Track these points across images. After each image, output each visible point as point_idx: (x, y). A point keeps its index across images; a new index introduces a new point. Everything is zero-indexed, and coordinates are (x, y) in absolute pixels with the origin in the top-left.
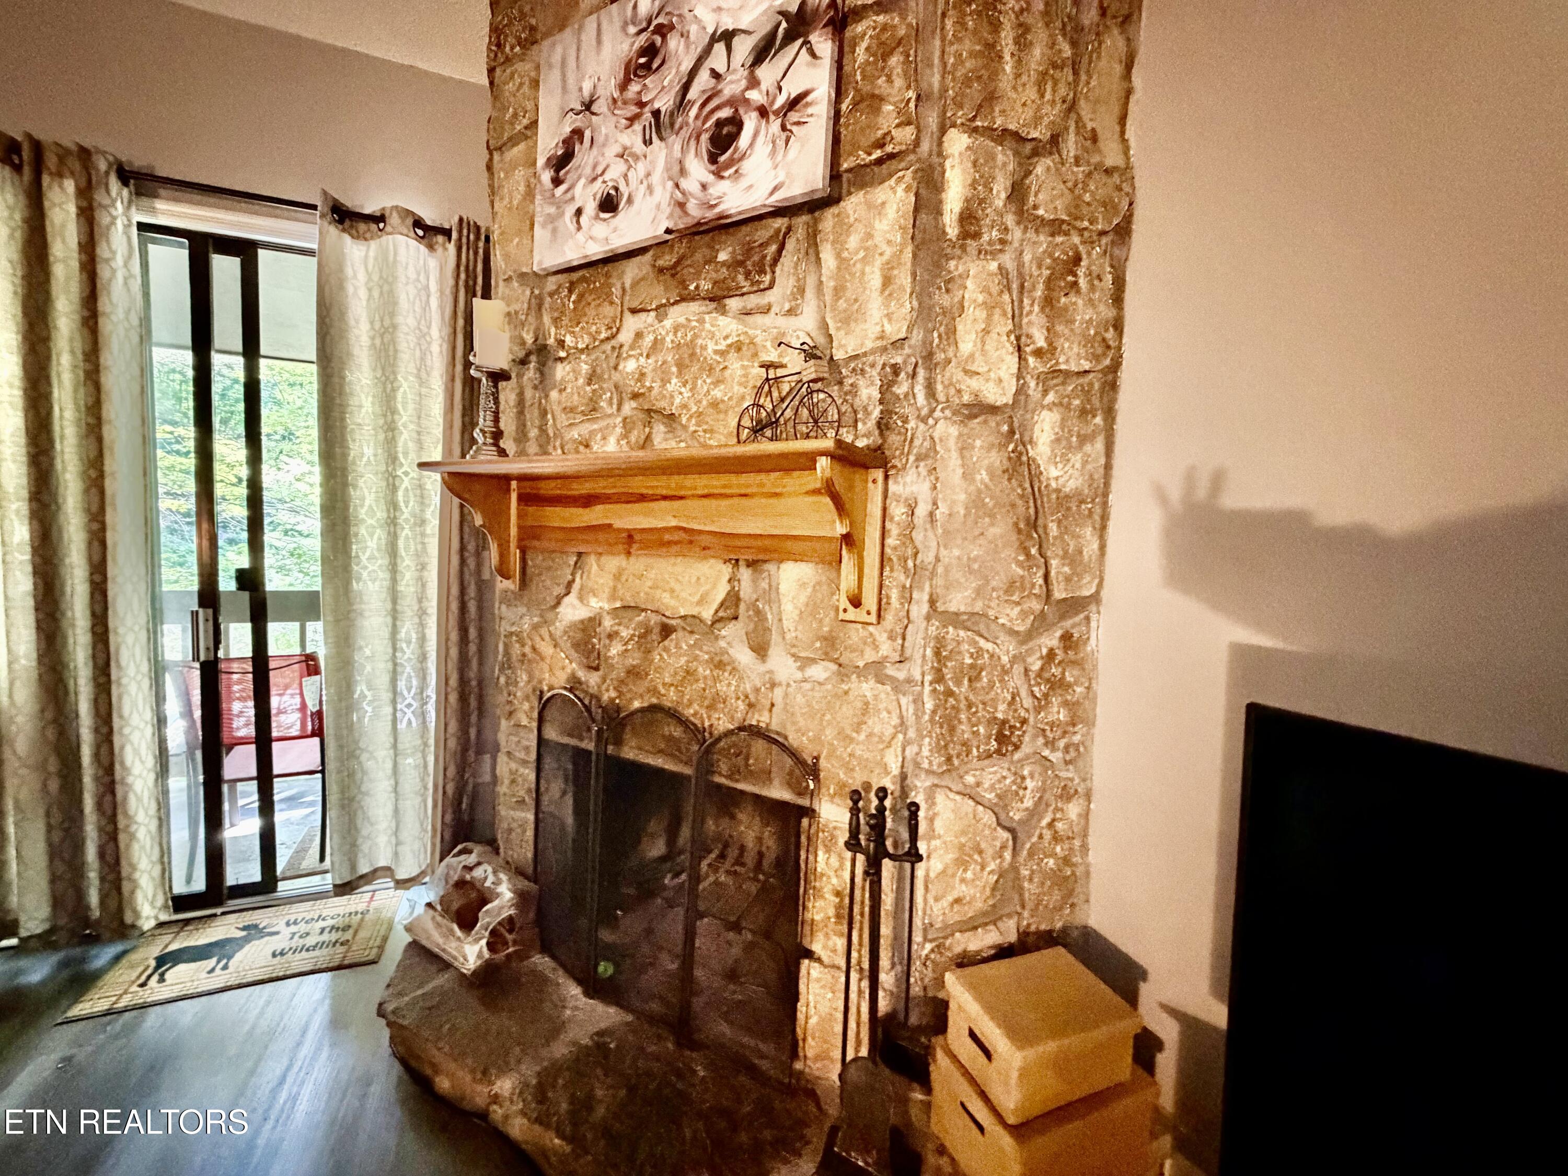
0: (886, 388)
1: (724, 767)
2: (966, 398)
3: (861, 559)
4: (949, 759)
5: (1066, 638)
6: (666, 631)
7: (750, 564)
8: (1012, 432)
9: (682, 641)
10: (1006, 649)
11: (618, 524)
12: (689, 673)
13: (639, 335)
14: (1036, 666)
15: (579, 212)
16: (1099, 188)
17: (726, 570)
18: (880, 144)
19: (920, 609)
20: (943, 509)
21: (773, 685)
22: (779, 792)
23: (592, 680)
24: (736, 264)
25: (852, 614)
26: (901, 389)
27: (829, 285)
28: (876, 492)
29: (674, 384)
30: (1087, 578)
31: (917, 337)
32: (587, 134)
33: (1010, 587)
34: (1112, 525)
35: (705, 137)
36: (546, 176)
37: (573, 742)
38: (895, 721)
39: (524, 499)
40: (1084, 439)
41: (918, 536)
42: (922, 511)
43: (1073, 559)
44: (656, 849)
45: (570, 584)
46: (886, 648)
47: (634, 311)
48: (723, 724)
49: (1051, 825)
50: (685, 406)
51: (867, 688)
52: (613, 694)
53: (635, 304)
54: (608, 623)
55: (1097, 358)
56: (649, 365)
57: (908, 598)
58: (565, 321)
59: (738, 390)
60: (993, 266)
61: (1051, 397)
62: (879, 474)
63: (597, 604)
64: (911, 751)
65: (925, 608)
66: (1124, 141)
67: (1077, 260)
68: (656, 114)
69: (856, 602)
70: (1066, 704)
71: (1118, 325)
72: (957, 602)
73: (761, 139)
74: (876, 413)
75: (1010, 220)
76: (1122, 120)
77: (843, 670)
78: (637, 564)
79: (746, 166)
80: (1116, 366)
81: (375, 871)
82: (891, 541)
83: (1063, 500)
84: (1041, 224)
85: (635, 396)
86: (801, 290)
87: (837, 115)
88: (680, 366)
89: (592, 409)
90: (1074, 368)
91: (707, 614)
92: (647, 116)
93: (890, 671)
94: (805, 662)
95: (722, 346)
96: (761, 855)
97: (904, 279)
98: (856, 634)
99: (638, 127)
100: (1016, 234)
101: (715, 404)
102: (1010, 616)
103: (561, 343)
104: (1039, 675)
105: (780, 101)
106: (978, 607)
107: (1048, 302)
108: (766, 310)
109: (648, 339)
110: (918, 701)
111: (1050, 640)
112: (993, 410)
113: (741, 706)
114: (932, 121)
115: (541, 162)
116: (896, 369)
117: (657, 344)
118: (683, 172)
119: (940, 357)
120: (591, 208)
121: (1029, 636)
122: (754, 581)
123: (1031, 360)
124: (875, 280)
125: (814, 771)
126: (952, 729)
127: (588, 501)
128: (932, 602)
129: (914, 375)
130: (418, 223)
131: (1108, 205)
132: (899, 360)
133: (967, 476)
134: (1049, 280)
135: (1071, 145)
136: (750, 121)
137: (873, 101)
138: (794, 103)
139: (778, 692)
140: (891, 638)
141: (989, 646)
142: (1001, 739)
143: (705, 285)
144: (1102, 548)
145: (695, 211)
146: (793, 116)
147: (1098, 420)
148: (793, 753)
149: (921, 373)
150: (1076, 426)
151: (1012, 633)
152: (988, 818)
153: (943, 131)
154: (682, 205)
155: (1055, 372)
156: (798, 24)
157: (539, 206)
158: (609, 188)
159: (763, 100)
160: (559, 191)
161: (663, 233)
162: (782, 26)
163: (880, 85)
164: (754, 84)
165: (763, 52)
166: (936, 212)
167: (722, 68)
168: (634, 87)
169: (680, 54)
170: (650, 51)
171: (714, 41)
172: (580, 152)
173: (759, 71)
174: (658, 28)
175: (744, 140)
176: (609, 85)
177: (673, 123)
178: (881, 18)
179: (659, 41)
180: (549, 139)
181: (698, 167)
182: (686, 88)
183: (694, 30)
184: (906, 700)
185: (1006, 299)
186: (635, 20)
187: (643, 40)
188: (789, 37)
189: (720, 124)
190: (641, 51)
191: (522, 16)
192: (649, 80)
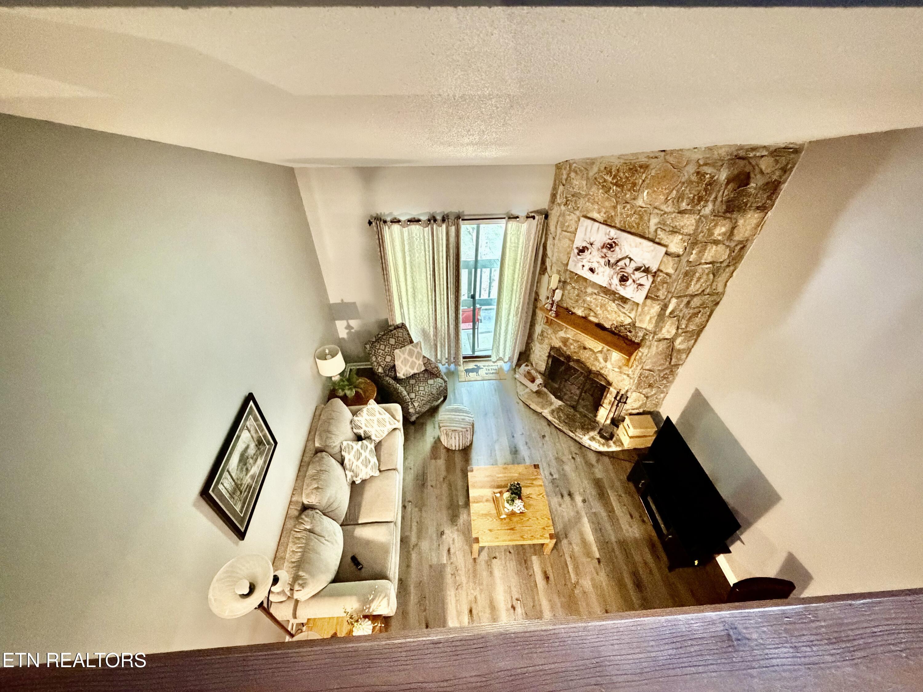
0: (644, 335)
1: (592, 375)
2: (661, 338)
4: (637, 388)
5: (672, 371)
6: (585, 349)
8: (670, 342)
9: (588, 352)
10: (656, 373)
12: (588, 358)
13: (592, 294)
15: (583, 266)
16: (712, 298)
17: (602, 346)
18: (657, 297)
20: (650, 353)
21: (606, 368)
22: (603, 383)
23: (565, 349)
24: (618, 299)
26: (647, 336)
27: (638, 313)
29: (598, 308)
30: (681, 361)
31: (654, 328)
32: (590, 250)
33: (660, 364)
34: (691, 353)
35: (619, 276)
36: (576, 251)
37: (558, 357)
38: (629, 382)
40: (689, 340)
41: (643, 358)
42: (645, 354)
43: (679, 359)
47: (592, 288)
48: (594, 369)
49: (656, 397)
50: (600, 314)
51: (625, 376)
52: (569, 353)
54: (571, 341)
55: (699, 327)
56: (593, 301)
57: (637, 366)
58: (573, 280)
59: (613, 318)
60: (676, 318)
61: (683, 335)
63: (568, 336)
65: (640, 368)
66: (725, 286)
67: (700, 312)
68: (609, 261)
70: (667, 380)
71: (707, 321)
72: (648, 367)
73: (631, 286)
74: (641, 338)
75: (684, 308)
76: (726, 283)
77: (621, 372)
79: (627, 288)
80: (704, 328)
81: (499, 358)
82: (637, 359)
83: (679, 351)
84: (692, 308)
85: (588, 305)
86: (633, 310)
87: (650, 288)
88: (601, 307)
89: (576, 301)
90: (691, 330)
91: (595, 350)
92: (606, 259)
93: (630, 375)
94: (614, 367)
95: (612, 309)
97: (654, 321)
98: (625, 368)
99: (603, 260)
100: (684, 311)
101: (607, 317)
102: (659, 368)
103: (571, 284)
105: (638, 282)
106: (652, 368)
107: (689, 320)
108: (624, 308)
109: (594, 297)
110: (634, 381)
111: (667, 371)
112: (667, 339)
113: (598, 368)
114: (670, 296)
115: (575, 246)
117: (596, 299)
118: (612, 278)
119: (657, 332)
120: (587, 268)
123: (680, 330)
124: (648, 318)
125: (611, 384)
126: (640, 384)
128: (642, 367)
129: (651, 334)
131: (714, 300)
132: (648, 333)
133: (657, 349)
134: (690, 317)
135: (707, 292)
136: (630, 281)
137: (658, 290)
138: (641, 284)
141: (652, 373)
142: (650, 385)
143: (610, 299)
145: (613, 288)
146: (640, 287)
147: (694, 337)
148: (607, 380)
149: (653, 334)
150: (687, 338)
151: (659, 371)
152: (643, 396)
153: (671, 298)
154: (610, 285)
155: (686, 331)
156: (647, 271)
157: (572, 255)
158: (593, 267)
159: (635, 279)
160: (579, 257)
161: (604, 286)
162: (643, 268)
163: (661, 288)
164: (634, 274)
165: (637, 269)
166: (665, 311)
167: (627, 264)
168: (605, 250)
169: (618, 253)
170: (611, 245)
171: (627, 257)
172: (587, 253)
173: (636, 273)
174: (614, 242)
175: (628, 283)
176: (598, 244)
177: (612, 267)
178: (665, 276)
179: (614, 245)
180: (579, 243)
181: (616, 281)
182: (618, 261)
183: (623, 250)
184: (632, 381)
185: (677, 323)
186: (609, 235)
187: (610, 241)
188: (644, 271)
189: (623, 275)
190: (608, 244)
191: (575, 203)
192: (609, 252)
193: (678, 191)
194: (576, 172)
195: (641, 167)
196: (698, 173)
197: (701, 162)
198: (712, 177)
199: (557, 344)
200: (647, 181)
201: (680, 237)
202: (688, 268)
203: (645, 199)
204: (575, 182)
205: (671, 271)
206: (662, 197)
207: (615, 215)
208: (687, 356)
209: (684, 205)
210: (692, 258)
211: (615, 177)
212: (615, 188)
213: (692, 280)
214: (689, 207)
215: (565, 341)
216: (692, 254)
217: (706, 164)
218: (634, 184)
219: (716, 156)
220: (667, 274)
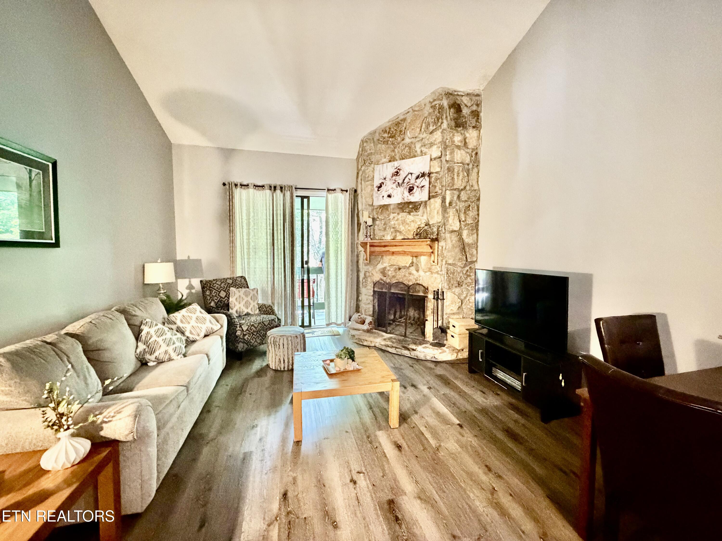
0: (438, 229)
1: (411, 291)
2: (451, 230)
3: (434, 256)
4: (449, 287)
5: (470, 268)
6: (400, 269)
7: (416, 257)
8: (459, 234)
9: (402, 270)
10: (459, 269)
11: (390, 250)
12: (405, 276)
13: (394, 218)
14: (464, 272)
15: (383, 197)
16: (473, 194)
17: (412, 258)
18: (436, 193)
19: (444, 263)
20: (447, 247)
21: (420, 276)
22: (421, 294)
23: (384, 279)
24: (412, 208)
25: (433, 264)
26: (440, 229)
27: (428, 212)
28: (436, 245)
29: (401, 226)
30: (474, 258)
31: (442, 221)
32: (385, 183)
33: (459, 259)
34: (479, 249)
35: (408, 189)
36: (376, 189)
37: (381, 290)
38: (440, 280)
39: (371, 246)
40: (472, 234)
41: (443, 251)
42: (444, 248)
43: (472, 255)
44: (392, 317)
45: (380, 261)
46: (439, 269)
47: (393, 213)
48: (411, 283)
49: (469, 300)
50: (403, 230)
51: (436, 275)
52: (389, 281)
53: (394, 212)
54: (388, 268)
55: (474, 221)
56: (396, 222)
57: (442, 261)
58: (379, 214)
59: (413, 228)
60: (455, 209)
61: (466, 228)
62: (437, 242)
63: (386, 265)
64: (443, 285)
65: (445, 263)
66: (478, 184)
67: (470, 206)
68: (399, 183)
69: (434, 262)
70: (470, 279)
71: (478, 215)
72: (450, 262)
73: (417, 191)
74: (436, 233)
75: (457, 202)
76: (478, 182)
77: (432, 273)
78: (393, 257)
79: (415, 194)
80: (478, 221)
81: (332, 323)
82: (439, 252)
83: (469, 245)
84: (463, 201)
85: (393, 228)
86: (424, 213)
87: (429, 187)
88: (402, 223)
89: (385, 229)
90: (470, 223)
91: (408, 265)
92: (397, 183)
93: (440, 272)
94: (426, 272)
95: (410, 221)
96: (414, 318)
97: (440, 212)
98: (434, 267)
99: (395, 184)
100: (459, 203)
101: (409, 230)
102: (459, 264)
103: (378, 218)
104: (466, 273)
105: (420, 186)
106: (454, 263)
107: (465, 213)
108: (418, 215)
109: (396, 219)
110: (444, 277)
111: (467, 268)
112: (455, 231)
113: (414, 280)
114: (444, 189)
115: (375, 186)
116: (439, 226)
117: (397, 220)
118: (404, 193)
119: (446, 224)
120: (386, 196)
121: (464, 267)
122: (416, 260)
123: (462, 223)
124: (436, 213)
125: (428, 289)
126: (450, 282)
127: (385, 246)
128: (446, 262)
129: (442, 227)
130: (342, 190)
131: (475, 196)
132: (440, 225)
133: (452, 241)
134: (465, 210)
135: (468, 188)
136: (415, 188)
137: (435, 187)
138: (423, 187)
139: (421, 278)
140: (440, 267)
141: (456, 269)
142: (459, 284)
143: (407, 211)
144: (477, 253)
145: (406, 200)
146: (422, 188)
147: (475, 231)
148: (424, 287)
149: (443, 227)
150: (470, 232)
151: (460, 267)
152: (457, 297)
153: (446, 191)
154: (403, 199)
155: (466, 224)
156: (423, 175)
157: (374, 194)
158: (389, 193)
159: (417, 185)
160: (379, 192)
161: (400, 202)
162: (421, 174)
163: (436, 184)
164: (416, 182)
165: (417, 178)
166: (445, 203)
167: (410, 178)
168: (394, 178)
169: (403, 174)
170: (397, 172)
171: (409, 174)
172: (383, 186)
173: (417, 180)
174: (399, 169)
175: (414, 190)
176: (389, 176)
177: (401, 185)
178: (436, 175)
179: (399, 171)
180: (377, 183)
181: (406, 193)
182: (404, 180)
183: (405, 171)
184: (442, 277)
185: (457, 214)
186: (394, 166)
187: (396, 170)
188: (422, 176)
189: (410, 187)
190: (395, 172)
191: (370, 159)
192: (397, 177)
193: (425, 123)
194: (367, 142)
195: (401, 120)
196: (432, 107)
197: (432, 100)
198: (439, 105)
199: (377, 277)
200: (407, 127)
201: (436, 146)
202: (448, 165)
203: (409, 136)
204: (368, 147)
205: (438, 169)
206: (418, 130)
207: (395, 155)
208: (477, 250)
209: (431, 128)
210: (448, 158)
211: (389, 132)
212: (390, 139)
213: (454, 175)
214: (435, 127)
215: (383, 272)
216: (446, 155)
217: (434, 100)
218: (401, 131)
219: (437, 94)
220: (436, 173)
